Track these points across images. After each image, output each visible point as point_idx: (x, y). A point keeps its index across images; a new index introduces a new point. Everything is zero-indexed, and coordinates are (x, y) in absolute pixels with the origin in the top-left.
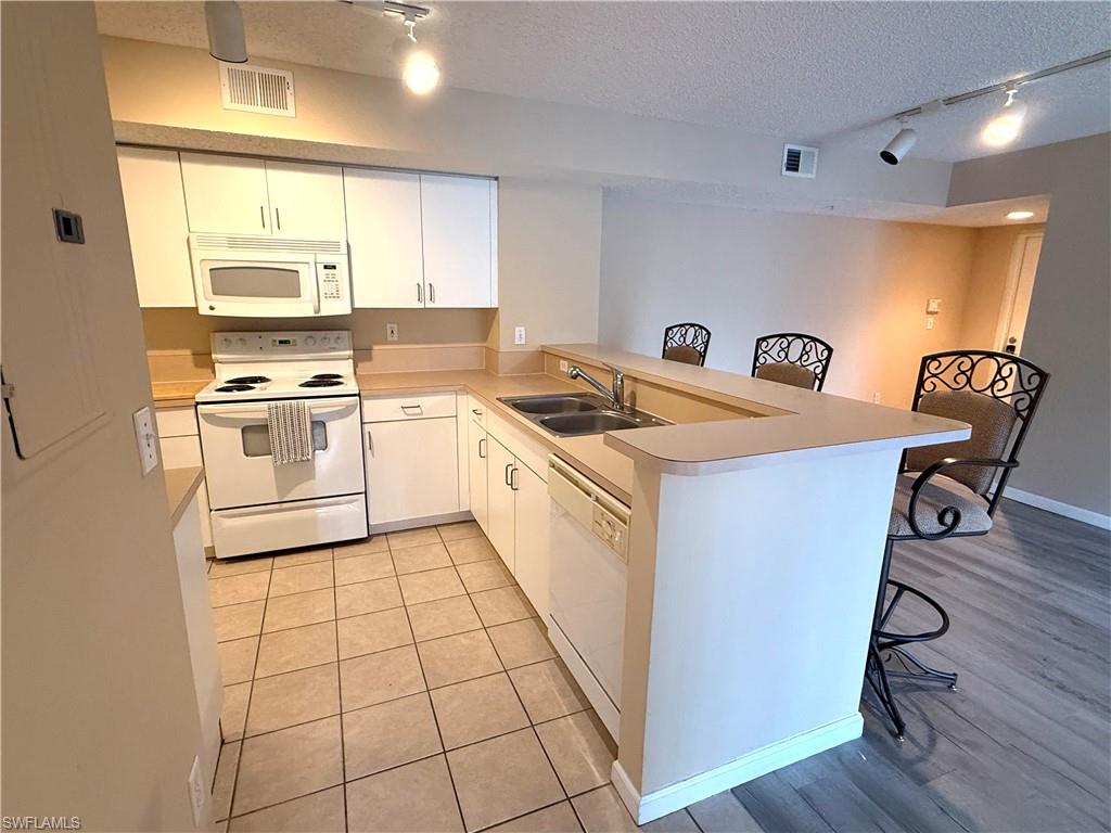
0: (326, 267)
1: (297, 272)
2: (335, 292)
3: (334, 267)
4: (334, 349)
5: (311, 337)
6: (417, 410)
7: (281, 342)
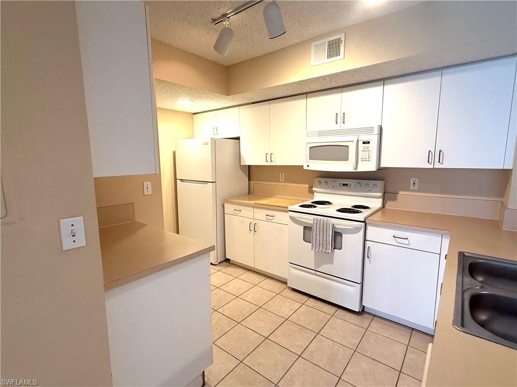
0: (364, 143)
1: (348, 146)
2: (367, 158)
3: (369, 143)
4: (370, 191)
5: (359, 183)
6: (406, 241)
7: (343, 185)
